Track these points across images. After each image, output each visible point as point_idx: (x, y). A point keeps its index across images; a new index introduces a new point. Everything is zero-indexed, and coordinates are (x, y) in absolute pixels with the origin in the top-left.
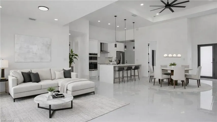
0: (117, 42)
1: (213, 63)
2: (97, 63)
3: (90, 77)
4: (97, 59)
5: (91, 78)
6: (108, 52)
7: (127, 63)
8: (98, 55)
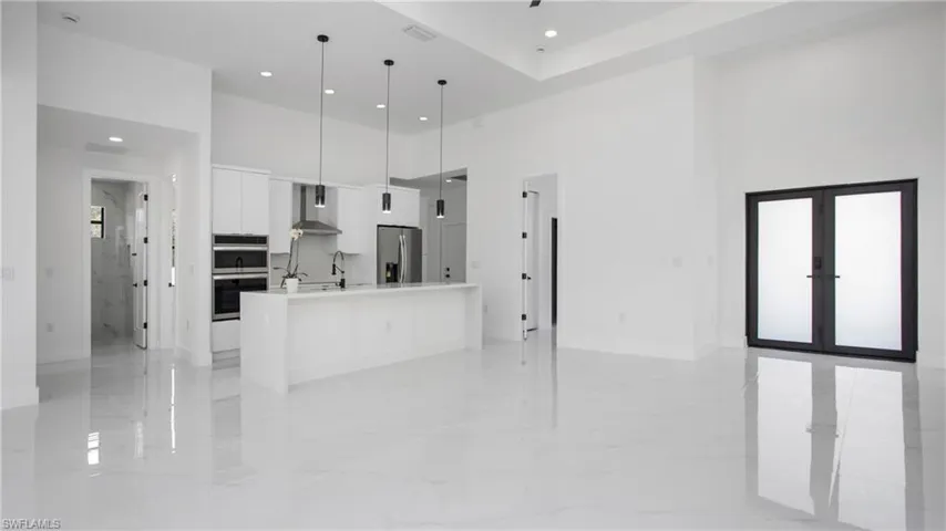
0: (394, 181)
1: (814, 277)
2: (265, 280)
3: (213, 353)
4: (264, 264)
5: (218, 357)
6: (339, 228)
7: (448, 276)
8: (270, 241)
